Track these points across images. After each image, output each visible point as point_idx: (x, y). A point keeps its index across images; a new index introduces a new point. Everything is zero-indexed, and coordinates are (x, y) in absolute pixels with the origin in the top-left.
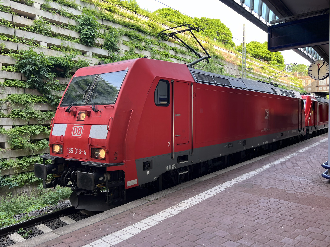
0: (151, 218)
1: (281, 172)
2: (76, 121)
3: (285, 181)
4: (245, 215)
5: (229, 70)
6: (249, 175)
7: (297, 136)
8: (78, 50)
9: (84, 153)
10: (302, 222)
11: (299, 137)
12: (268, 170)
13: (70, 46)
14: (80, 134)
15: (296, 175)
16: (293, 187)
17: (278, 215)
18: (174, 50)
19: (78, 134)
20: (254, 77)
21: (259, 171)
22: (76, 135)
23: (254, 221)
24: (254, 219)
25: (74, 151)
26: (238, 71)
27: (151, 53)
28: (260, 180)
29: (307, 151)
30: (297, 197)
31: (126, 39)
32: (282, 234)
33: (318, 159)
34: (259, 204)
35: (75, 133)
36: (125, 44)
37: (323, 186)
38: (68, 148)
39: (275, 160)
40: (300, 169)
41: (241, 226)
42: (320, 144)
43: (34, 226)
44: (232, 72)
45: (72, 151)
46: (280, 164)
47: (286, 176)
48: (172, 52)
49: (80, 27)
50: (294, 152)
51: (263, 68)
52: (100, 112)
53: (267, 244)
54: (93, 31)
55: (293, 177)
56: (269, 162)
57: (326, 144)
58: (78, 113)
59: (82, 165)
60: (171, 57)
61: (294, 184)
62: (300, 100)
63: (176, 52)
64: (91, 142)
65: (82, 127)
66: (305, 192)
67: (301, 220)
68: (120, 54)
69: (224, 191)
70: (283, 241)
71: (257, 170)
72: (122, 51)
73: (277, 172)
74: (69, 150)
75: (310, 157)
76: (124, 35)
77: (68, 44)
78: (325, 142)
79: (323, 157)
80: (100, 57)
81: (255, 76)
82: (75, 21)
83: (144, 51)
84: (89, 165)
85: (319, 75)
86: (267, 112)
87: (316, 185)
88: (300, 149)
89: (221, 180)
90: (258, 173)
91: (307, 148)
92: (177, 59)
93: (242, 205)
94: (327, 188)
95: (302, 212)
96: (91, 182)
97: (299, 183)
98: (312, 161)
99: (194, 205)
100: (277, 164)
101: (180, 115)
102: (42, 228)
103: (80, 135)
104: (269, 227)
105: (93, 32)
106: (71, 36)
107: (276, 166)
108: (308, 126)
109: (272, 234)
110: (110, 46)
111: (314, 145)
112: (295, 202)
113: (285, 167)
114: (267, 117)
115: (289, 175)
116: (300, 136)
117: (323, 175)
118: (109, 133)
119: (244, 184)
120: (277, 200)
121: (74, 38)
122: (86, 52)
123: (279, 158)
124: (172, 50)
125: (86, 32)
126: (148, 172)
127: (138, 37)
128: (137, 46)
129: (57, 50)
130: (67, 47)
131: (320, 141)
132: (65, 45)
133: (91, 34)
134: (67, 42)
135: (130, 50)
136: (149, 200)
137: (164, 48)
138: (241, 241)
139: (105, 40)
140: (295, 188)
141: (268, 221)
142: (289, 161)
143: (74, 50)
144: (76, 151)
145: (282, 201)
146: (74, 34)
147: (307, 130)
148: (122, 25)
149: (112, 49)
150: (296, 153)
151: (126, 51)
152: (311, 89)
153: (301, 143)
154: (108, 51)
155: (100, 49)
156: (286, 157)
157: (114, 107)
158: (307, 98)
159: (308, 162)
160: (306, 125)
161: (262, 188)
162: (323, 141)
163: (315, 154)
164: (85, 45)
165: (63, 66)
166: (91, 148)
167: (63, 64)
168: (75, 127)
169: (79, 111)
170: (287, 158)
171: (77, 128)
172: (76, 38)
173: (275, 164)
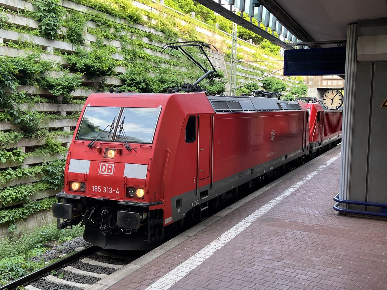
0: (204, 250)
1: (294, 204)
2: (103, 158)
3: (301, 214)
4: (279, 245)
5: (214, 61)
6: (266, 209)
7: (301, 156)
8: (38, 46)
9: (116, 192)
10: (323, 247)
11: (303, 158)
12: (282, 203)
13: (29, 41)
14: (110, 172)
15: (309, 207)
16: (310, 220)
17: (304, 243)
18: (149, 36)
19: (108, 172)
20: (243, 69)
21: (273, 203)
22: (106, 173)
23: (287, 248)
24: (287, 247)
25: (103, 190)
26: (224, 61)
27: (121, 43)
28: (278, 214)
29: (314, 177)
30: (315, 228)
31: (91, 25)
32: (310, 256)
33: (327, 188)
34: (286, 236)
35: (103, 170)
36: (92, 33)
37: (335, 218)
38: (93, 186)
39: (283, 190)
40: (311, 200)
41: (279, 252)
42: (327, 167)
43: (61, 268)
44: (216, 63)
45: (99, 190)
46: (291, 195)
47: (300, 209)
48: (145, 40)
49: (40, 14)
50: (301, 179)
51: (254, 56)
52: (135, 151)
53: (302, 261)
54: (57, 19)
55: (307, 210)
56: (279, 193)
57: (333, 167)
58: (104, 150)
59: (119, 204)
60: (146, 48)
61: (310, 217)
62: (305, 112)
63: (151, 40)
64: (126, 181)
65: (113, 165)
66: (321, 224)
67: (321, 246)
68: (86, 47)
69: (250, 225)
70: (312, 259)
71: (271, 203)
72: (87, 43)
73: (291, 205)
74: (94, 189)
75: (318, 186)
76: (90, 20)
77: (27, 37)
78: (332, 164)
79: (331, 186)
80: (63, 54)
81: (244, 67)
82: (33, 5)
83: (113, 41)
84: (129, 205)
85: (332, 105)
86: (273, 133)
87: (329, 217)
88: (306, 175)
89: (242, 215)
90: (273, 206)
91: (313, 174)
92: (152, 49)
93: (273, 237)
94: (338, 220)
95: (321, 241)
96: (136, 221)
97: (314, 216)
98: (322, 190)
99: (233, 239)
100: (288, 195)
101: (203, 149)
102: (71, 270)
103: (112, 174)
104: (300, 251)
105: (57, 22)
106: (29, 27)
107: (287, 197)
108: (312, 142)
109: (303, 256)
110: (75, 38)
111: (320, 168)
112: (314, 233)
113: (297, 199)
114: (272, 139)
115: (303, 208)
116: (303, 156)
117: (334, 208)
118: (149, 173)
119: (265, 218)
120: (300, 232)
121: (33, 29)
122: (47, 47)
123: (287, 188)
124: (146, 37)
125: (49, 22)
126: (179, 209)
127: (106, 23)
128: (105, 34)
129: (16, 48)
130: (25, 43)
131: (326, 163)
132: (23, 40)
133: (56, 24)
134: (25, 35)
135: (97, 40)
136: (188, 236)
137: (137, 35)
138: (284, 261)
139: (67, 29)
140: (312, 221)
141: (298, 248)
142: (299, 191)
143: (34, 46)
144: (105, 190)
145: (303, 232)
146: (32, 23)
147: (311, 147)
148: (86, 6)
149: (77, 41)
150: (303, 180)
151: (91, 42)
152: (313, 83)
153: (306, 166)
154: (71, 44)
155: (63, 42)
156: (294, 187)
157: (152, 147)
158: (312, 107)
159: (318, 193)
160: (310, 141)
161: (283, 222)
162: (329, 162)
163: (323, 182)
164: (46, 38)
165: (29, 72)
166: (126, 187)
167: (29, 70)
168: (102, 165)
169: (105, 148)
170: (296, 188)
171: (105, 166)
172: (35, 29)
173: (286, 195)
